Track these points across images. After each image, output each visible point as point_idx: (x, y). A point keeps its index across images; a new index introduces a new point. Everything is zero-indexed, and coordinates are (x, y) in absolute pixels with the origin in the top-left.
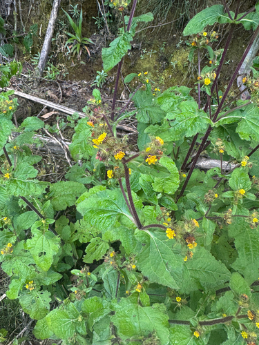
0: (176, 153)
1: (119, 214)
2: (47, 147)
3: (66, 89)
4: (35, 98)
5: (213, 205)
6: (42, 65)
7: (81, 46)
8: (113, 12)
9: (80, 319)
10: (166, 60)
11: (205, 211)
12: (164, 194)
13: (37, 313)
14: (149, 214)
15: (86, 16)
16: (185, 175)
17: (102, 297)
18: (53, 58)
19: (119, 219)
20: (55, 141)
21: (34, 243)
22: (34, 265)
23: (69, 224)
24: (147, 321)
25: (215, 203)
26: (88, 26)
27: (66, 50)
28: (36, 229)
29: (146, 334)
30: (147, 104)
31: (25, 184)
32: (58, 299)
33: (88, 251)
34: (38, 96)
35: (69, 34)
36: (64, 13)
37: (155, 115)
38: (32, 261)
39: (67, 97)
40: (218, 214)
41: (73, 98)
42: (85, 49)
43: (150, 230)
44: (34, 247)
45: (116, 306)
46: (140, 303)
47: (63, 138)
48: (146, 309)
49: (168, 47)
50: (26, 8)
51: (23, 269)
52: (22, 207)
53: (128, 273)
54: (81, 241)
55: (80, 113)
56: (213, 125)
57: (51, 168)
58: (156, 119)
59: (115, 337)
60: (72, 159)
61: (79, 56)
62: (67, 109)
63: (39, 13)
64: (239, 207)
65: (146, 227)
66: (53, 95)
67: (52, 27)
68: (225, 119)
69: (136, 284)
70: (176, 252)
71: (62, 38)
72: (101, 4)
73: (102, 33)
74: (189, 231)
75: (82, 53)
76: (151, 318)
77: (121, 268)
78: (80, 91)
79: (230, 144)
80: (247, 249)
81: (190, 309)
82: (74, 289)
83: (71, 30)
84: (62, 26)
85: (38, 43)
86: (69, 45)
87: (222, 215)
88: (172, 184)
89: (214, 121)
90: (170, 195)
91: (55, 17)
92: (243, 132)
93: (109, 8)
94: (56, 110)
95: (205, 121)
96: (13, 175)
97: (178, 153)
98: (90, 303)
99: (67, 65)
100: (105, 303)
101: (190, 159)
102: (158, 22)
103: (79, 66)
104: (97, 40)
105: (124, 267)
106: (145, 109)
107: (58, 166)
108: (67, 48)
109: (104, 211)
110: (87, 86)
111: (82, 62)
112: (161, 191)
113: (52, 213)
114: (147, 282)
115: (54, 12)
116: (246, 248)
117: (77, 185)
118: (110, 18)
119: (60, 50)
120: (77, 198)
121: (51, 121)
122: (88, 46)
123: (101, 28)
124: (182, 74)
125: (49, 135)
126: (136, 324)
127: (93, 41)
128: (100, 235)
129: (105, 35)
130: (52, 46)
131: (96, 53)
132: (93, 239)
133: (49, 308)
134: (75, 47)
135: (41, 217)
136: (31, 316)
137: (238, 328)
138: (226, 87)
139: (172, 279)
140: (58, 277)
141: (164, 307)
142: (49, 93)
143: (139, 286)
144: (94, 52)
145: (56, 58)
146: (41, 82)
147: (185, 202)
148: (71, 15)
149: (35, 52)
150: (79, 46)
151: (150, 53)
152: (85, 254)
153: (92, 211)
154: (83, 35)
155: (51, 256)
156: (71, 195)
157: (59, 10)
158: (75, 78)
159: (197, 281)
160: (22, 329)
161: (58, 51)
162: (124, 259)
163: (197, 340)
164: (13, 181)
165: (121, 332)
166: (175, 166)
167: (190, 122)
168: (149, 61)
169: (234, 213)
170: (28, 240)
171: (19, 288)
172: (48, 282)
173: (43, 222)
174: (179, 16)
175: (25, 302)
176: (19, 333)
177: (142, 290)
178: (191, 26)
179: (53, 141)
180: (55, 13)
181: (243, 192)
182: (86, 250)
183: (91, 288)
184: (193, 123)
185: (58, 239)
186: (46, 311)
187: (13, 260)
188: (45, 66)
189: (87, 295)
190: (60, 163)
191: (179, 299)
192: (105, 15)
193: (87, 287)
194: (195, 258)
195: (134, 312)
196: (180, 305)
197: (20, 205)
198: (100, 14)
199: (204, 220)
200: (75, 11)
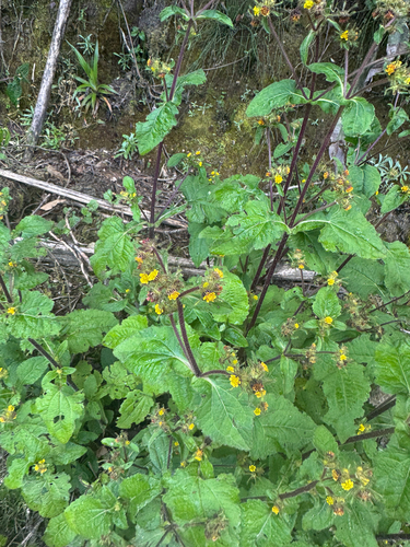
0: (244, 264)
1: (171, 358)
2: (53, 257)
3: (76, 162)
4: (29, 179)
5: (293, 338)
6: (37, 126)
7: (98, 97)
8: (146, 45)
9: (117, 507)
10: (226, 118)
11: (283, 346)
12: (228, 325)
13: (50, 508)
14: (209, 354)
15: (105, 52)
16: (256, 298)
17: (147, 474)
18: (54, 115)
19: (171, 366)
20: (64, 247)
21: (47, 403)
22: (47, 435)
23: (92, 372)
24: (211, 498)
25: (294, 335)
26: (106, 67)
27: (75, 104)
28: (49, 384)
29: (210, 514)
30: (200, 196)
31: (36, 321)
32: (84, 482)
33: (123, 410)
34: (33, 176)
35: (79, 79)
36: (70, 48)
37: (212, 211)
38: (43, 430)
39: (78, 175)
40: (299, 351)
41: (89, 177)
42: (104, 101)
43: (211, 377)
44: (46, 409)
45: (170, 481)
46: (201, 476)
47: (76, 242)
48: (209, 482)
49: (229, 99)
50: (9, 39)
51: (30, 442)
52: (27, 351)
53: (183, 437)
54: (113, 397)
55: (100, 201)
56: (290, 231)
57: (60, 288)
58: (214, 217)
59: (169, 524)
60: (91, 273)
61: (94, 112)
62: (79, 194)
63: (30, 47)
64: (326, 340)
65: (206, 374)
66: (56, 173)
67: (51, 69)
68: (305, 224)
69: (195, 450)
70: (244, 404)
71: (67, 85)
72: (127, 34)
73: (129, 77)
74: (256, 377)
75: (100, 107)
76: (216, 492)
77: (173, 431)
78: (98, 165)
79: (313, 255)
80: (339, 395)
81: (268, 481)
82: (107, 466)
83: (81, 73)
84: (66, 67)
85: (31, 92)
86: (78, 95)
87: (303, 352)
88: (239, 311)
89: (291, 226)
90: (237, 326)
91: (57, 54)
92: (328, 240)
93: (140, 41)
94: (62, 197)
95: (279, 227)
96: (19, 309)
97: (247, 264)
98: (130, 484)
99: (77, 126)
100: (153, 480)
101: (264, 270)
102: (213, 62)
103: (94, 127)
104: (122, 87)
105: (179, 428)
106: (199, 203)
107: (71, 285)
108: (76, 100)
109: (151, 356)
110: (109, 157)
111: (100, 121)
112: (224, 320)
113: (68, 357)
114: (209, 447)
115: (55, 46)
116: (338, 393)
117: (104, 315)
118: (141, 54)
119: (65, 103)
120: (104, 334)
121: (55, 215)
122: (108, 96)
123: (128, 70)
124: (251, 139)
125: (55, 237)
126: (197, 503)
127: (115, 89)
128: (140, 387)
129: (135, 81)
130: (53, 97)
131: (121, 107)
132: (129, 393)
133: (67, 498)
134: (88, 97)
135: (56, 365)
136: (42, 513)
137: (324, 494)
138: (314, 158)
139: (240, 438)
140: (79, 451)
141: (233, 477)
142: (50, 169)
143: (199, 452)
144: (117, 106)
145: (58, 115)
146: (36, 153)
147: (257, 334)
148: (81, 51)
149: (25, 106)
150: (94, 96)
151: (202, 109)
152: (120, 415)
153: (135, 356)
154: (100, 81)
155: (73, 421)
156: (95, 329)
157: (62, 42)
158: (89, 145)
159: (276, 442)
160: (26, 535)
161: (62, 104)
162: (177, 418)
163: (276, 517)
164: (19, 317)
165: (177, 515)
166: (242, 285)
167: (259, 229)
168: (201, 120)
169: (319, 349)
170: (38, 400)
171: (23, 472)
172: (67, 459)
173: (59, 372)
174: (244, 54)
175: (31, 492)
176: (20, 542)
177: (203, 457)
178: (256, 106)
179: (61, 247)
180: (56, 48)
181: (329, 320)
182: (120, 410)
183: (131, 463)
184: (263, 231)
185: (81, 395)
186: (63, 503)
187: (15, 430)
188: (42, 128)
189: (125, 474)
190: (72, 281)
191: (252, 468)
192: (133, 51)
193: (126, 461)
194: (271, 411)
195: (194, 487)
196: (254, 476)
197: (24, 349)
198: (126, 49)
199: (282, 359)
200: (87, 45)
